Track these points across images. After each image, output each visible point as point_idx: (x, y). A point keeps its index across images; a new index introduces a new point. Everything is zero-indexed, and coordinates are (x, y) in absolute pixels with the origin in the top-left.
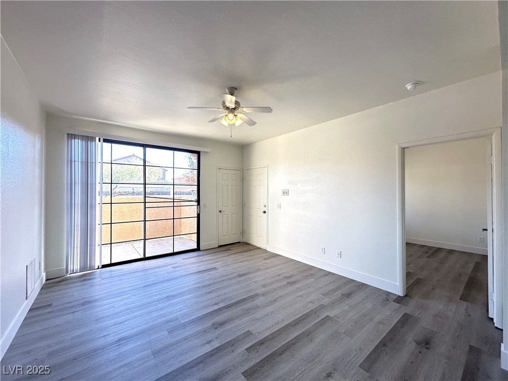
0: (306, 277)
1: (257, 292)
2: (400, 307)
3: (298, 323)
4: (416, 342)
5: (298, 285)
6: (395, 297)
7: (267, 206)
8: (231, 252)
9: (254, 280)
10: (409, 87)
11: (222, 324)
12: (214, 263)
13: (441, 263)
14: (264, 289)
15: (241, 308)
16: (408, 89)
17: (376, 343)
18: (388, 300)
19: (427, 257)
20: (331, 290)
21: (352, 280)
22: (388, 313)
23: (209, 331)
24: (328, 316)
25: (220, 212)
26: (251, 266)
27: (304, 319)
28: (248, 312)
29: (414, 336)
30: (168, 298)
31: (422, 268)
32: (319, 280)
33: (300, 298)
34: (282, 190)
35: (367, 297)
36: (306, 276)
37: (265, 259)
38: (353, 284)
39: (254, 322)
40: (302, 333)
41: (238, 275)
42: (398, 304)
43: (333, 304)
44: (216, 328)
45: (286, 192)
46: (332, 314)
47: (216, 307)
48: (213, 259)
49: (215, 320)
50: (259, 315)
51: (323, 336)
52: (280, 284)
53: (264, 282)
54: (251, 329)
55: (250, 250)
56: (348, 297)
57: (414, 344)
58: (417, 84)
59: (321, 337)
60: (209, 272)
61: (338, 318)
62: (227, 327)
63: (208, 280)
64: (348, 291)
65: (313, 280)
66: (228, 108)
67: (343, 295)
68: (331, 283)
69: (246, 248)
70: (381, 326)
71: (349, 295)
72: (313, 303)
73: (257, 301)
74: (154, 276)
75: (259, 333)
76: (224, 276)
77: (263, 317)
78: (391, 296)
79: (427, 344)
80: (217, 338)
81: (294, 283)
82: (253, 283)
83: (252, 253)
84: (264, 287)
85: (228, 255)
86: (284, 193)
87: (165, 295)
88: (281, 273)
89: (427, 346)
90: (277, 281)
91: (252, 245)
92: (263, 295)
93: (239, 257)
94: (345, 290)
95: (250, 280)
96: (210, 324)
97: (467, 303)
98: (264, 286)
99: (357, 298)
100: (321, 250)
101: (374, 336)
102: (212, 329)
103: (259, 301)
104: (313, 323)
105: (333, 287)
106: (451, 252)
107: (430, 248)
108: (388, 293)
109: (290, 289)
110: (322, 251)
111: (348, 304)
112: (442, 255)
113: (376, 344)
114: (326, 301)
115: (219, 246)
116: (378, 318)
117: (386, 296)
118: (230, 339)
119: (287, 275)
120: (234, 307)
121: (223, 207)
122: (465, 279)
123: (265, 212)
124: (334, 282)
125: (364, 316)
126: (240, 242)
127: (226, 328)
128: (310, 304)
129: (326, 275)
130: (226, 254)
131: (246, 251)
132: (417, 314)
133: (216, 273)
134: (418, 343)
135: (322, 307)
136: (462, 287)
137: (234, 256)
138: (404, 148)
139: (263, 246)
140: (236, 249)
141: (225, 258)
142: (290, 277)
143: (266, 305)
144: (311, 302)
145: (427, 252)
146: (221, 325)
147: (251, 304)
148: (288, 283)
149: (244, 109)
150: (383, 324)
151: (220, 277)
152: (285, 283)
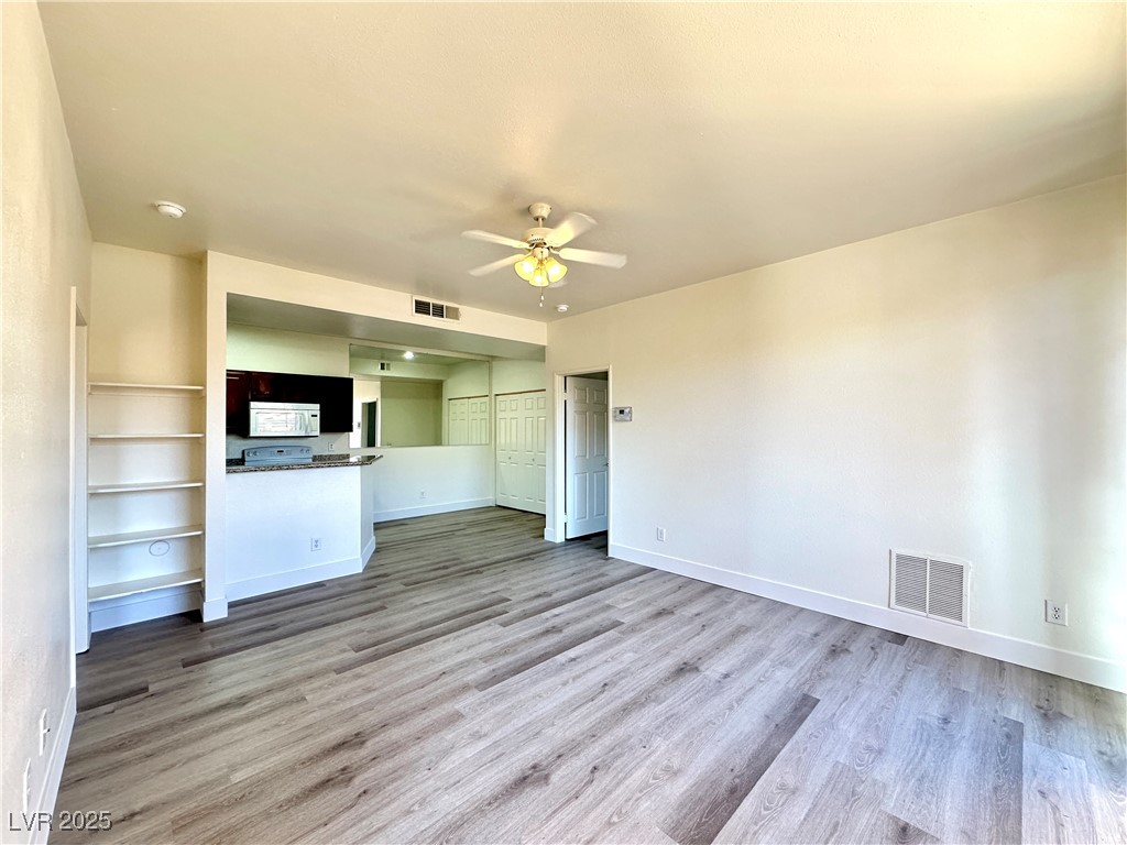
11: (547, 632)
14: (457, 707)
47: (571, 653)
62: (539, 629)
120: (535, 655)
147: (500, 664)
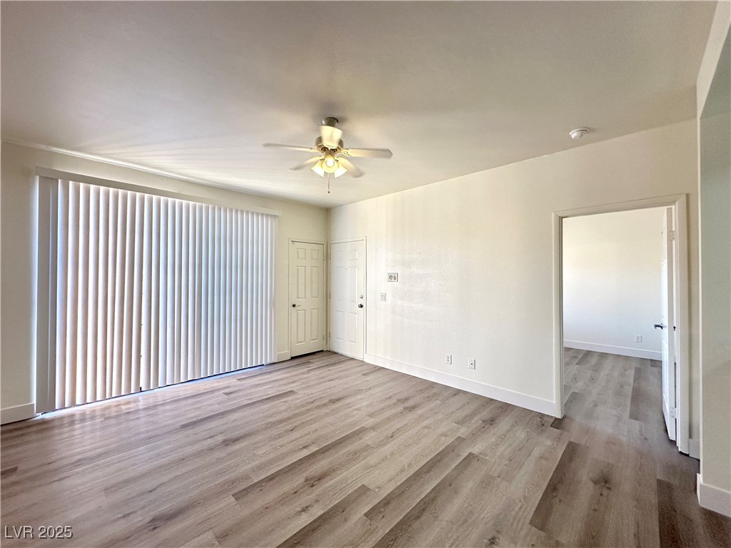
0: (429, 399)
1: (363, 425)
2: (561, 434)
3: (432, 467)
4: (592, 481)
5: (419, 412)
6: (552, 420)
7: (364, 297)
8: (313, 366)
9: (355, 407)
10: (574, 134)
12: (289, 383)
13: (596, 371)
15: (344, 451)
16: (573, 137)
17: (544, 487)
18: (543, 425)
19: (577, 364)
20: (467, 416)
21: (492, 400)
22: (549, 443)
23: (302, 490)
24: (470, 453)
25: (294, 306)
26: (346, 386)
27: (439, 461)
28: (354, 456)
29: (588, 472)
30: (226, 443)
31: (575, 379)
32: (446, 402)
33: (426, 430)
34: (389, 274)
35: (516, 422)
36: (428, 397)
37: (365, 375)
38: (493, 406)
39: (368, 471)
40: (441, 481)
41: (330, 400)
42: (558, 430)
43: (474, 436)
44: (313, 486)
45: (395, 277)
46: (476, 449)
47: (306, 453)
48: (286, 378)
49: (308, 472)
50: (373, 459)
51: (471, 484)
52: (394, 411)
53: (371, 410)
54: (366, 482)
55: (340, 362)
56: (492, 424)
57: (591, 484)
58: (585, 130)
59: (468, 486)
60: (284, 398)
61: (485, 455)
63: (285, 411)
64: (490, 416)
65: (438, 402)
66: (324, 149)
67: (484, 421)
68: (464, 405)
69: (333, 359)
70: (544, 462)
71: (492, 421)
72: (446, 436)
73: (367, 438)
74: (197, 408)
75: (379, 488)
76: (308, 403)
77: (380, 463)
78: (546, 419)
79: (606, 482)
80: (317, 501)
81: (413, 408)
82: (355, 412)
83: (343, 366)
84: (372, 417)
85: (308, 371)
86: (391, 277)
87: (221, 438)
88: (391, 394)
89: (608, 485)
90: (389, 407)
91: (342, 355)
92: (373, 428)
93: (325, 372)
94: (485, 414)
95: (351, 407)
96: (302, 480)
97: (639, 422)
98: (371, 415)
99: (504, 424)
100: (446, 359)
101: (538, 477)
102: (306, 487)
103: (369, 438)
104: (453, 466)
105: (467, 411)
106: (603, 356)
107: (578, 351)
108: (542, 416)
109: (410, 417)
110: (448, 360)
111: (494, 434)
112: (593, 361)
113: (544, 490)
114: (463, 431)
115: (293, 358)
116: (537, 452)
117: (539, 419)
118: (337, 501)
119: (402, 396)
121: (298, 298)
122: (629, 390)
123: (362, 306)
124: (468, 403)
125: (519, 450)
126: (322, 351)
127: (328, 485)
128: (443, 438)
129: (455, 395)
130: (305, 370)
131: (334, 364)
132: (584, 442)
133: (296, 399)
134: (595, 483)
135: (460, 440)
136: (628, 402)
137: (317, 372)
138: (563, 218)
139: (359, 356)
140: (318, 361)
141: (306, 376)
142: (406, 399)
143: (382, 444)
144: (444, 435)
145: (576, 357)
146: (319, 479)
147: (357, 444)
148: (405, 408)
149: (350, 152)
150: (546, 459)
151: (303, 406)
152: (400, 408)
